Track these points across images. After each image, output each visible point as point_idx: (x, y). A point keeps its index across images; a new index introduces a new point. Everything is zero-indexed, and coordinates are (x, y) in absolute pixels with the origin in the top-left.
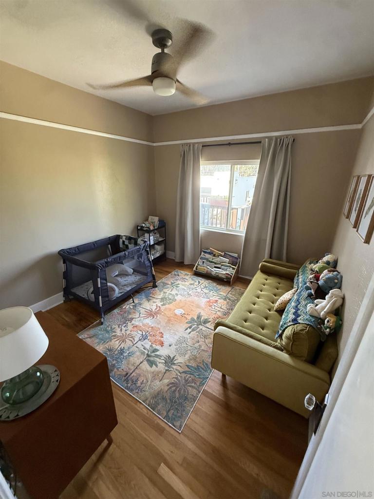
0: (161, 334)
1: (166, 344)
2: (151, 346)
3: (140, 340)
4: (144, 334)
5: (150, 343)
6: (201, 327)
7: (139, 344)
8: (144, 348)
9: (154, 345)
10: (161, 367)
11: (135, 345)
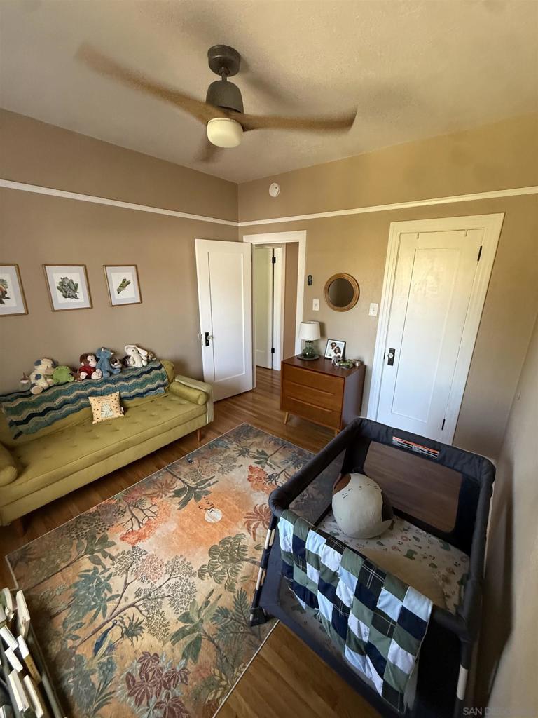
0: (251, 479)
1: (246, 468)
2: (264, 467)
3: (278, 475)
4: (274, 482)
5: (264, 470)
6: (193, 484)
7: (278, 471)
8: (271, 466)
9: (260, 467)
10: (254, 449)
11: (282, 470)
